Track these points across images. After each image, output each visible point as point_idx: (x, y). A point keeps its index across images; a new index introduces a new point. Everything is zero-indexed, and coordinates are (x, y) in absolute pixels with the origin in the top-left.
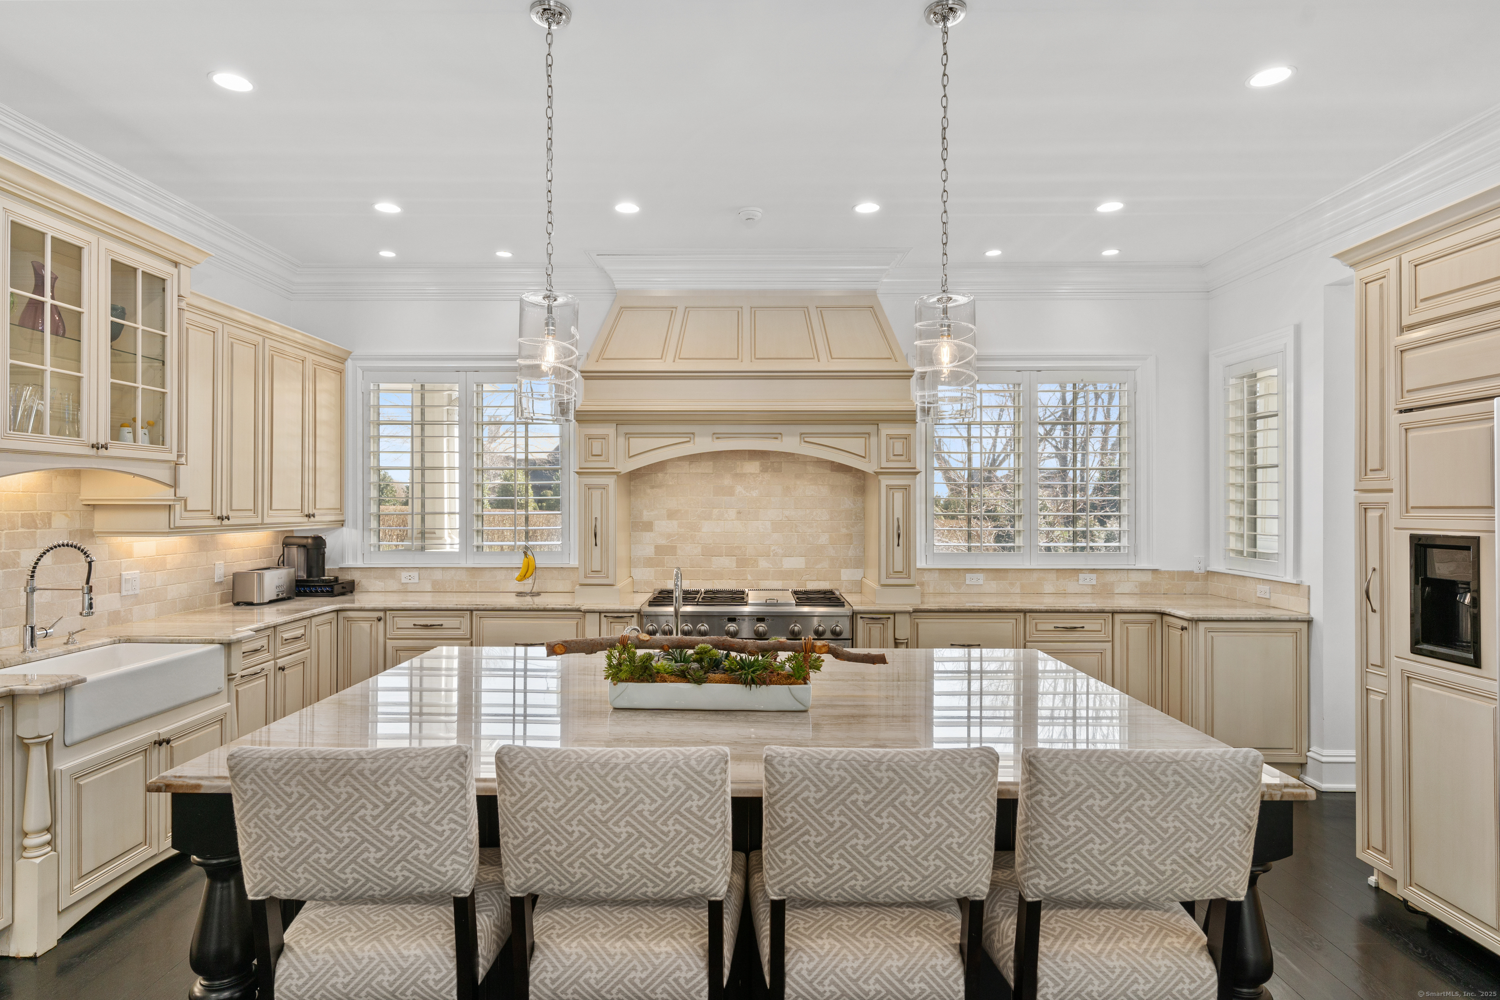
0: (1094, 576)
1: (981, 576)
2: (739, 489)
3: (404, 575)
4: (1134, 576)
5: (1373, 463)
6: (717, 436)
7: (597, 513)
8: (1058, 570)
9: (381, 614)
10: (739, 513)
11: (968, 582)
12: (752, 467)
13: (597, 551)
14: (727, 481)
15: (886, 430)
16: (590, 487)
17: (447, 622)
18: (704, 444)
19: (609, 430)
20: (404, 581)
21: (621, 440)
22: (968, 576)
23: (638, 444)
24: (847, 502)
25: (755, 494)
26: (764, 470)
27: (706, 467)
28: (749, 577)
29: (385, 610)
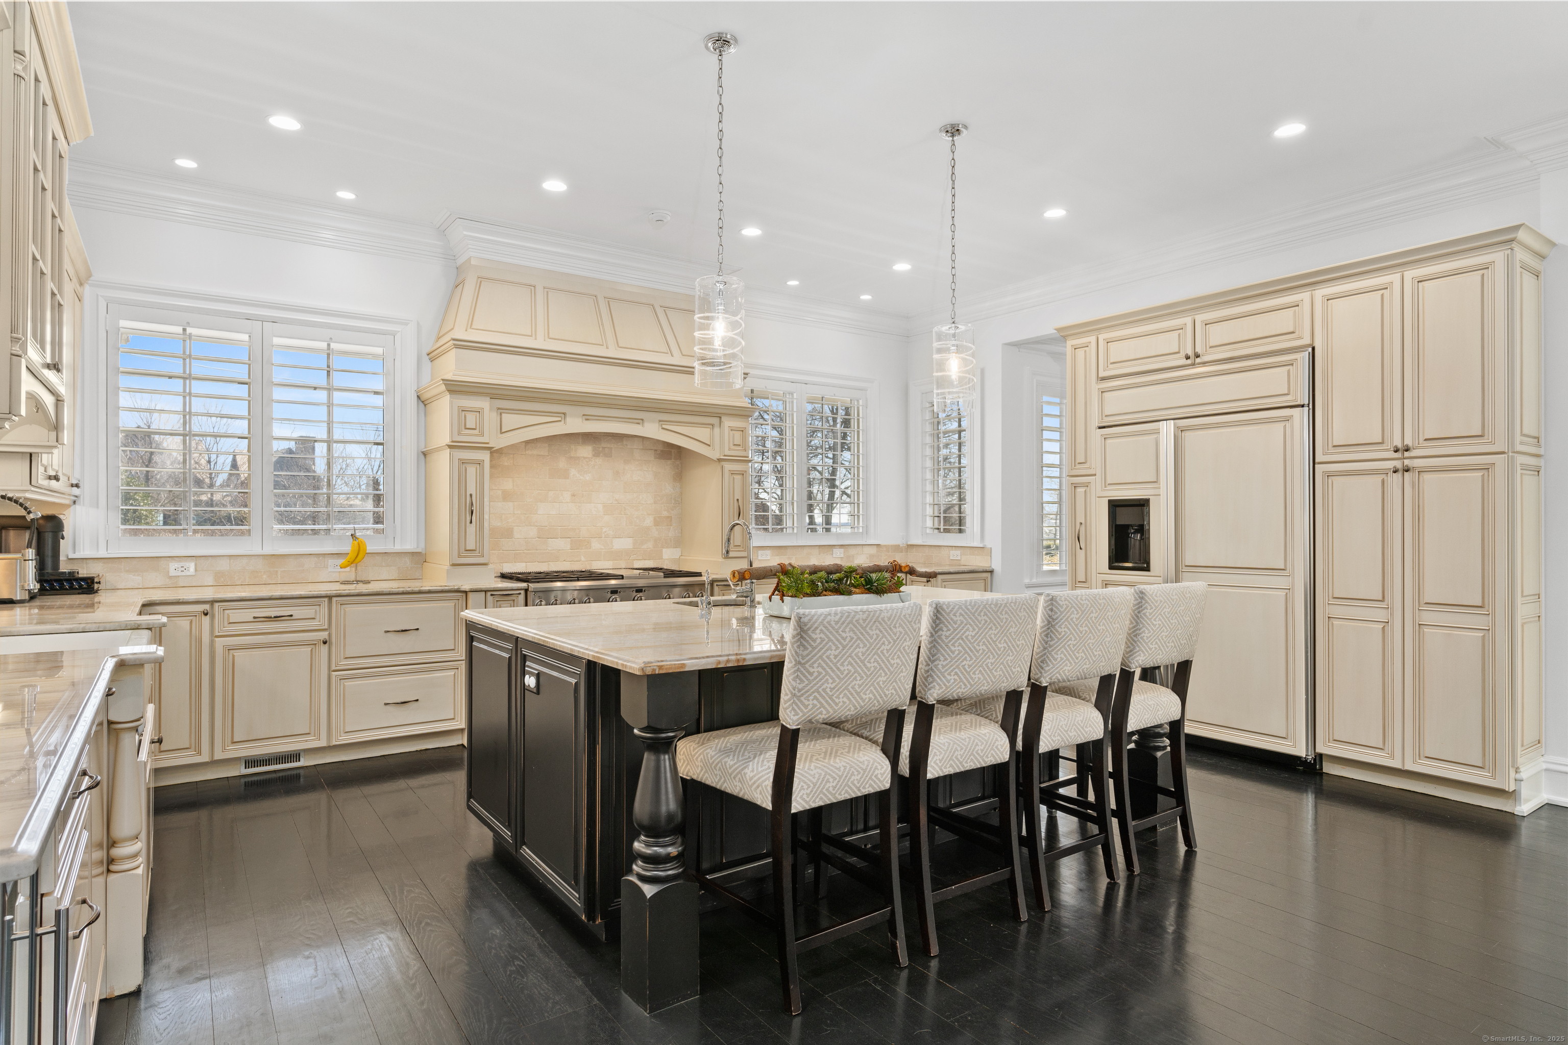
0: (842, 550)
1: (768, 552)
2: (573, 472)
3: (173, 566)
4: (868, 550)
5: (1081, 458)
6: (587, 417)
7: (471, 489)
8: (820, 546)
9: (207, 607)
10: (573, 495)
11: (760, 558)
12: (585, 451)
13: (471, 529)
14: (562, 463)
15: (728, 423)
16: (463, 462)
17: (297, 612)
18: (575, 424)
19: (483, 403)
20: (172, 573)
21: (494, 415)
22: (760, 552)
23: (510, 420)
24: (668, 488)
25: (588, 477)
26: (596, 454)
27: (543, 450)
28: (583, 559)
29: (212, 602)
